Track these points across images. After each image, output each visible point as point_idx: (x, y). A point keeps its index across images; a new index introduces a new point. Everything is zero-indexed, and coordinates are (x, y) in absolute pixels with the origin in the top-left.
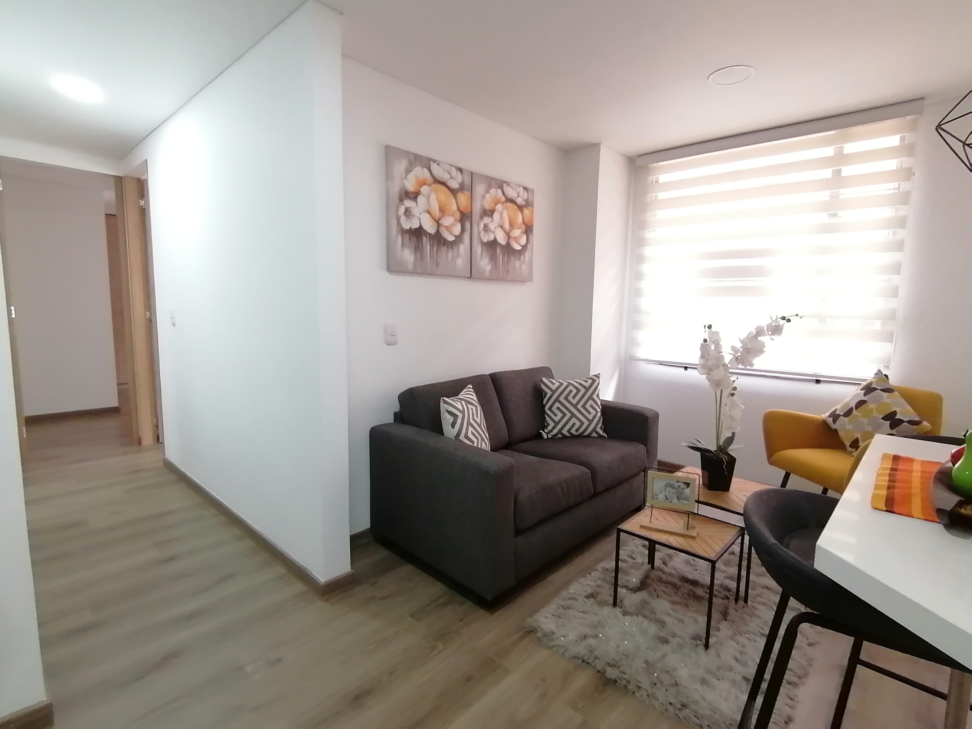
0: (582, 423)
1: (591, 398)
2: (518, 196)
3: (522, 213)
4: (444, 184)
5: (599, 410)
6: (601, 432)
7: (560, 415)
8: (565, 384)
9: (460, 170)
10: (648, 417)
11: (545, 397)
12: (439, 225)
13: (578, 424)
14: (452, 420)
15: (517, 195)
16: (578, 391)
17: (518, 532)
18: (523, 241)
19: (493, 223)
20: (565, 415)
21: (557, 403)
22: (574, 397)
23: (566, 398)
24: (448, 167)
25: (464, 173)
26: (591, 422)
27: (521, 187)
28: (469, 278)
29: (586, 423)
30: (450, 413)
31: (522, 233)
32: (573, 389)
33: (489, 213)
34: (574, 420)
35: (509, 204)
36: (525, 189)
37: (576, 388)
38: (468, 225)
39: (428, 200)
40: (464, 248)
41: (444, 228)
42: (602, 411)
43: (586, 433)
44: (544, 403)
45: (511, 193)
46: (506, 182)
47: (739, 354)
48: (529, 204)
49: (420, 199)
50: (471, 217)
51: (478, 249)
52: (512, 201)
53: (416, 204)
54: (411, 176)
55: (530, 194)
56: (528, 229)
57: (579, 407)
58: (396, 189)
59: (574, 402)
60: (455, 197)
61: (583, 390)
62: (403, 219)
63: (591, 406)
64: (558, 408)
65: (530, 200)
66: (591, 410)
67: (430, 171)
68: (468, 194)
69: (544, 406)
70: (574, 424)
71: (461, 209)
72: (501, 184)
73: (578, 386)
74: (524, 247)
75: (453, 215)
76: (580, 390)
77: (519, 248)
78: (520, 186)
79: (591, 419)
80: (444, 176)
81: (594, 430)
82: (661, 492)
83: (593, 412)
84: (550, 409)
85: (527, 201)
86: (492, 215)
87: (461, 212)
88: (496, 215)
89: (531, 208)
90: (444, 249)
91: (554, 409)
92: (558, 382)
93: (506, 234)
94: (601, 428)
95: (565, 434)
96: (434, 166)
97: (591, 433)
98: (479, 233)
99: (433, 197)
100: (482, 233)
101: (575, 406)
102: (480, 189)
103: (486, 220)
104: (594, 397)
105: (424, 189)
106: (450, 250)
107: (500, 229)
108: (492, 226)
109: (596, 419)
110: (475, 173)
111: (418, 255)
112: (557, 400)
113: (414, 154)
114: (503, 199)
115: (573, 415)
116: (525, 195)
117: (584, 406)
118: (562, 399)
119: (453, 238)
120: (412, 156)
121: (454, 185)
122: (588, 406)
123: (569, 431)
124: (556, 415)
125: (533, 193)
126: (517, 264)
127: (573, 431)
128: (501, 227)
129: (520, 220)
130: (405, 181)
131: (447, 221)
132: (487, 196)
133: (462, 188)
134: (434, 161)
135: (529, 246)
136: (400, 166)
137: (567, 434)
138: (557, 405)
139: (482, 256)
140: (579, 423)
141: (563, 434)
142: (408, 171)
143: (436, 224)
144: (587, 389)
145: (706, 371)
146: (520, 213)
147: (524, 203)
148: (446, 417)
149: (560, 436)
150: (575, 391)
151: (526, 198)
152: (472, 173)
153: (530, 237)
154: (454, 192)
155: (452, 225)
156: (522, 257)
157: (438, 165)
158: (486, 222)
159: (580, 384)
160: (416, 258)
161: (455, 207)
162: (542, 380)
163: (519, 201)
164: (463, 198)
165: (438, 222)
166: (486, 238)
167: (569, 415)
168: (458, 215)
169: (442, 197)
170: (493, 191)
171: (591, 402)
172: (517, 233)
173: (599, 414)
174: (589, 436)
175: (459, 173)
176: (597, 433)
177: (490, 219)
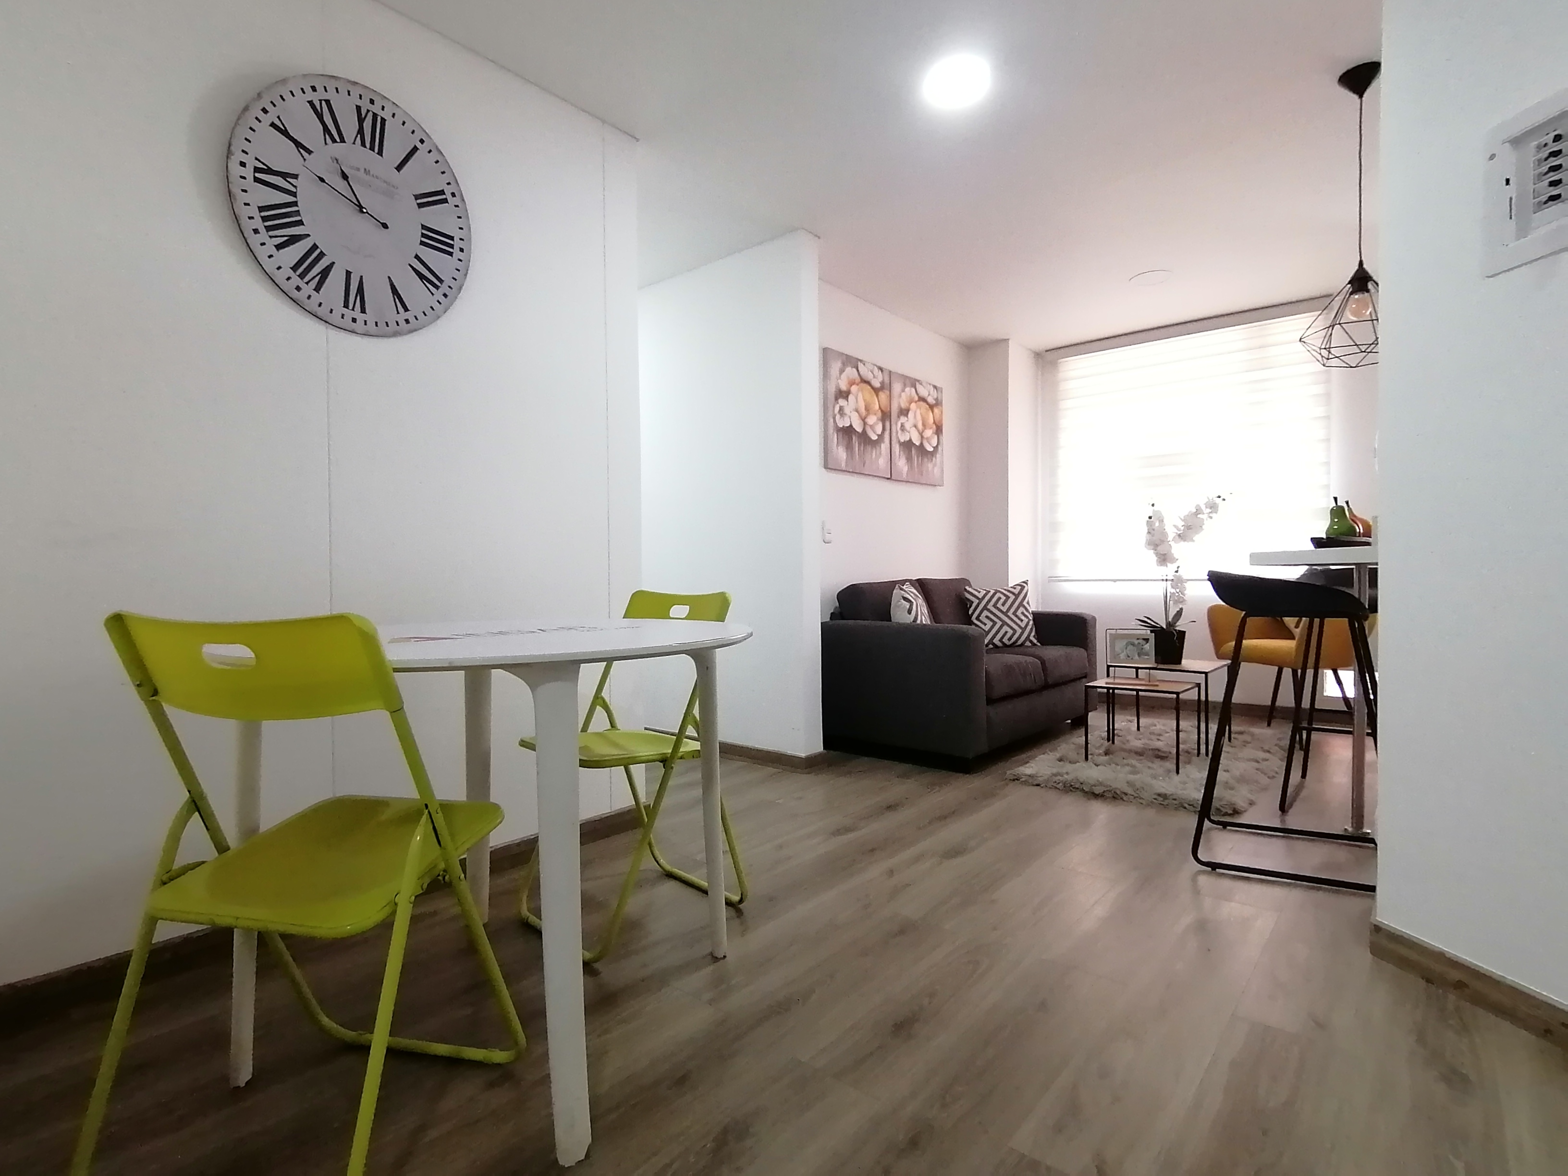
0: (1015, 631)
1: (1021, 604)
2: (929, 395)
3: (933, 412)
4: (868, 383)
5: (1031, 618)
6: (1035, 641)
7: (990, 624)
8: (992, 592)
9: (881, 369)
10: (1086, 619)
11: (970, 607)
12: (865, 424)
13: (1010, 632)
14: (908, 607)
15: (927, 394)
16: (1008, 597)
17: (990, 701)
18: (934, 442)
19: (908, 422)
20: (995, 623)
21: (985, 611)
22: (1003, 605)
23: (995, 606)
24: (871, 367)
25: (884, 372)
26: (1023, 630)
27: (931, 386)
28: (888, 479)
29: (1019, 631)
30: (905, 599)
31: (933, 433)
32: (1002, 596)
33: (904, 412)
34: (1005, 628)
35: (921, 403)
36: (935, 387)
37: (1005, 595)
38: (888, 424)
39: (857, 399)
40: (884, 447)
41: (869, 427)
42: (1034, 620)
43: (1019, 642)
44: (970, 613)
45: (923, 392)
46: (918, 381)
47: (1182, 532)
48: (938, 403)
49: (851, 397)
50: (890, 416)
51: (896, 448)
52: (922, 399)
53: (846, 402)
54: (844, 376)
55: (939, 393)
56: (939, 430)
57: (1010, 614)
58: (832, 390)
59: (1004, 609)
60: (877, 396)
61: (1012, 597)
62: (838, 417)
63: (1023, 613)
64: (987, 617)
65: (939, 398)
66: (1023, 618)
67: (858, 371)
68: (888, 393)
69: (971, 616)
70: (1006, 632)
71: (883, 409)
72: (914, 383)
73: (1008, 594)
74: (936, 448)
75: (875, 414)
76: (1009, 597)
77: (932, 449)
78: (930, 384)
79: (1023, 627)
80: (869, 376)
81: (1028, 638)
82: (1123, 652)
83: (1025, 620)
84: (978, 618)
85: (936, 399)
86: (908, 414)
87: (882, 411)
88: (911, 414)
89: (940, 408)
90: (869, 448)
91: (982, 618)
92: (985, 590)
93: (919, 433)
94: (1034, 636)
95: (996, 643)
96: (860, 365)
97: (1025, 641)
98: (897, 432)
99: (860, 396)
100: (900, 432)
101: (1005, 614)
102: (897, 387)
103: (903, 419)
104: (1025, 603)
105: (854, 389)
106: (874, 449)
107: (914, 428)
108: (908, 426)
109: (1029, 627)
110: (893, 373)
111: (849, 453)
112: (985, 608)
113: (846, 355)
114: (916, 398)
115: (1004, 623)
116: (934, 394)
117: (1014, 613)
118: (990, 607)
119: (877, 438)
120: (844, 357)
121: (877, 384)
122: (1019, 613)
123: (1001, 640)
124: (985, 624)
125: (942, 392)
126: (930, 465)
127: (1005, 640)
128: (915, 426)
129: (931, 421)
130: (839, 381)
131: (872, 420)
132: (903, 394)
133: (882, 388)
134: (861, 361)
135: (940, 448)
136: (836, 366)
137: (999, 644)
138: (986, 613)
139: (900, 455)
140: (1012, 631)
141: (994, 643)
142: (842, 371)
143: (862, 422)
144: (1017, 596)
145: (1152, 547)
146: (931, 414)
147: (934, 402)
148: (902, 604)
149: (991, 646)
150: (1004, 598)
151: (935, 397)
152: (890, 372)
153: (941, 437)
154: (876, 391)
155: (876, 424)
156: (934, 459)
157: (864, 364)
158: (903, 422)
159: (1009, 591)
160: (847, 454)
161: (877, 407)
162: (966, 589)
163: (931, 400)
164: (883, 396)
165: (864, 420)
166: (904, 438)
167: (999, 623)
168: (879, 414)
169: (868, 396)
170: (907, 389)
171: (1021, 609)
172: (929, 433)
173: (1031, 623)
174: (1022, 645)
175: (880, 372)
176: (1031, 642)
177: (906, 419)
